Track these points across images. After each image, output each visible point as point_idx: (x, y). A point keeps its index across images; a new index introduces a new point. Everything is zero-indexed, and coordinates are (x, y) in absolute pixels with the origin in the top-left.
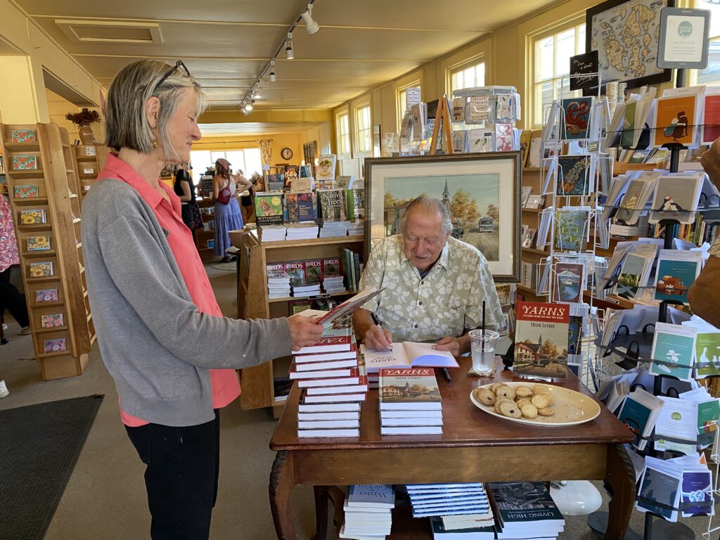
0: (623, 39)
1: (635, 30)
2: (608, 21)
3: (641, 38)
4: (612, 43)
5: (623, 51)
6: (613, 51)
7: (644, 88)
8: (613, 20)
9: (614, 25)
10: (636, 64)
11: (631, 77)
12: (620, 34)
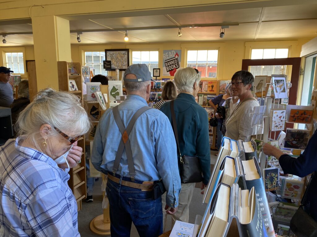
0: (116, 59)
1: (120, 58)
2: (112, 54)
3: (121, 60)
4: (113, 59)
5: (117, 62)
6: (114, 61)
7: (123, 71)
8: (113, 54)
9: (114, 55)
10: (120, 66)
11: (119, 68)
12: (115, 58)
